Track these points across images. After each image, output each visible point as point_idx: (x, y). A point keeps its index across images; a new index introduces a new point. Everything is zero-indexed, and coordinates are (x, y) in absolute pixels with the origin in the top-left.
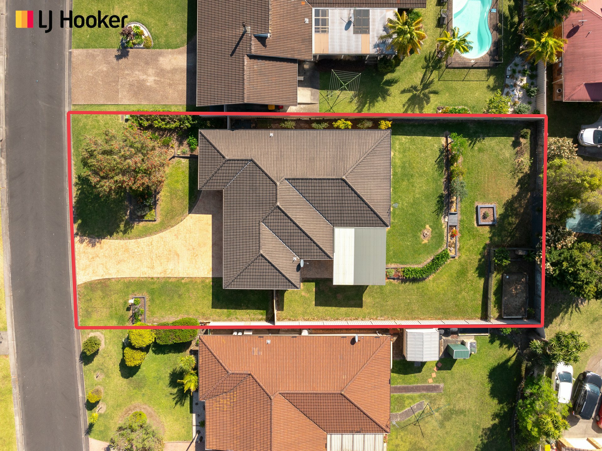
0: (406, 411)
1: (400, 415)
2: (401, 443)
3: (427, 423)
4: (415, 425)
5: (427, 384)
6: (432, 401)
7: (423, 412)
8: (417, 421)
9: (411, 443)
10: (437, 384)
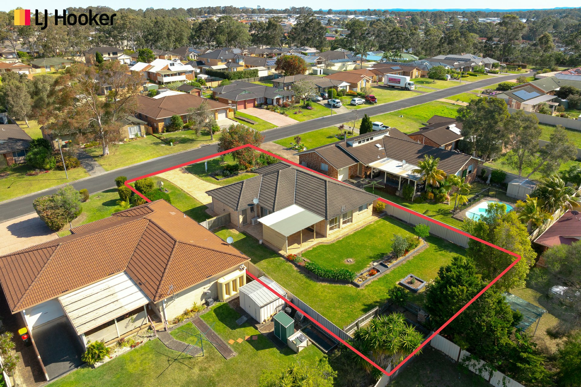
0: (181, 343)
1: (173, 341)
2: (138, 362)
3: (180, 369)
4: (168, 361)
5: (225, 342)
6: (210, 358)
7: (190, 358)
8: (175, 360)
9: (143, 370)
10: (232, 350)
